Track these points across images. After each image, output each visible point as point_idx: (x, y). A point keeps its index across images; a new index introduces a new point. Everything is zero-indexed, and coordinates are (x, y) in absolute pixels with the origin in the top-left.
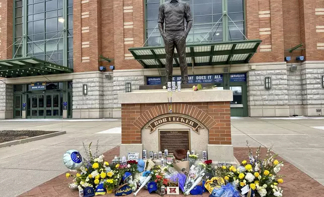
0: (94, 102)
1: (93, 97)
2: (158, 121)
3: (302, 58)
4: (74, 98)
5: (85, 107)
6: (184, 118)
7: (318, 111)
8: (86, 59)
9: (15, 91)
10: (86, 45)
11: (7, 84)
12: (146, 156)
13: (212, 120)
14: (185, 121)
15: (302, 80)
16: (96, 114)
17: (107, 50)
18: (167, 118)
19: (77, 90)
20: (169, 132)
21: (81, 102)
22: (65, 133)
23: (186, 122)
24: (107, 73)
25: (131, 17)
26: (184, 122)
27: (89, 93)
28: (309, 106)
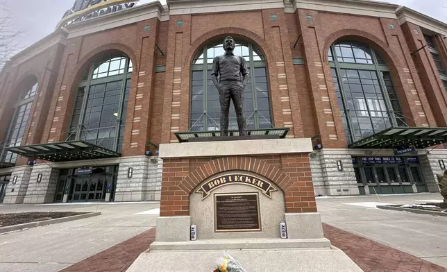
0: (137, 185)
1: (138, 180)
2: (213, 181)
3: (319, 146)
4: (118, 181)
5: (128, 190)
6: (249, 177)
7: (338, 191)
8: (134, 144)
9: (60, 175)
10: (136, 132)
11: (53, 168)
12: (195, 235)
13: (288, 178)
14: (252, 181)
15: (321, 164)
16: (139, 196)
17: (154, 137)
18: (227, 178)
19: (122, 173)
20: (229, 197)
21: (125, 185)
22: (99, 214)
23: (253, 183)
24: (153, 157)
25: (178, 110)
26: (250, 181)
27: (134, 176)
28: (331, 187)
